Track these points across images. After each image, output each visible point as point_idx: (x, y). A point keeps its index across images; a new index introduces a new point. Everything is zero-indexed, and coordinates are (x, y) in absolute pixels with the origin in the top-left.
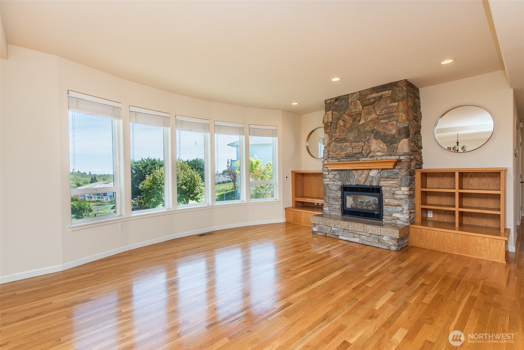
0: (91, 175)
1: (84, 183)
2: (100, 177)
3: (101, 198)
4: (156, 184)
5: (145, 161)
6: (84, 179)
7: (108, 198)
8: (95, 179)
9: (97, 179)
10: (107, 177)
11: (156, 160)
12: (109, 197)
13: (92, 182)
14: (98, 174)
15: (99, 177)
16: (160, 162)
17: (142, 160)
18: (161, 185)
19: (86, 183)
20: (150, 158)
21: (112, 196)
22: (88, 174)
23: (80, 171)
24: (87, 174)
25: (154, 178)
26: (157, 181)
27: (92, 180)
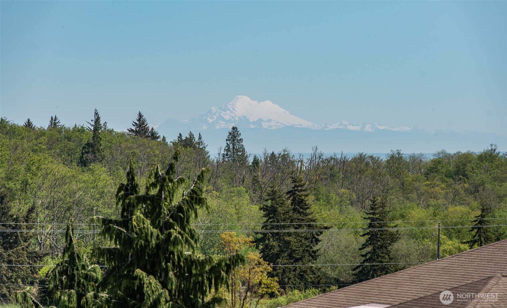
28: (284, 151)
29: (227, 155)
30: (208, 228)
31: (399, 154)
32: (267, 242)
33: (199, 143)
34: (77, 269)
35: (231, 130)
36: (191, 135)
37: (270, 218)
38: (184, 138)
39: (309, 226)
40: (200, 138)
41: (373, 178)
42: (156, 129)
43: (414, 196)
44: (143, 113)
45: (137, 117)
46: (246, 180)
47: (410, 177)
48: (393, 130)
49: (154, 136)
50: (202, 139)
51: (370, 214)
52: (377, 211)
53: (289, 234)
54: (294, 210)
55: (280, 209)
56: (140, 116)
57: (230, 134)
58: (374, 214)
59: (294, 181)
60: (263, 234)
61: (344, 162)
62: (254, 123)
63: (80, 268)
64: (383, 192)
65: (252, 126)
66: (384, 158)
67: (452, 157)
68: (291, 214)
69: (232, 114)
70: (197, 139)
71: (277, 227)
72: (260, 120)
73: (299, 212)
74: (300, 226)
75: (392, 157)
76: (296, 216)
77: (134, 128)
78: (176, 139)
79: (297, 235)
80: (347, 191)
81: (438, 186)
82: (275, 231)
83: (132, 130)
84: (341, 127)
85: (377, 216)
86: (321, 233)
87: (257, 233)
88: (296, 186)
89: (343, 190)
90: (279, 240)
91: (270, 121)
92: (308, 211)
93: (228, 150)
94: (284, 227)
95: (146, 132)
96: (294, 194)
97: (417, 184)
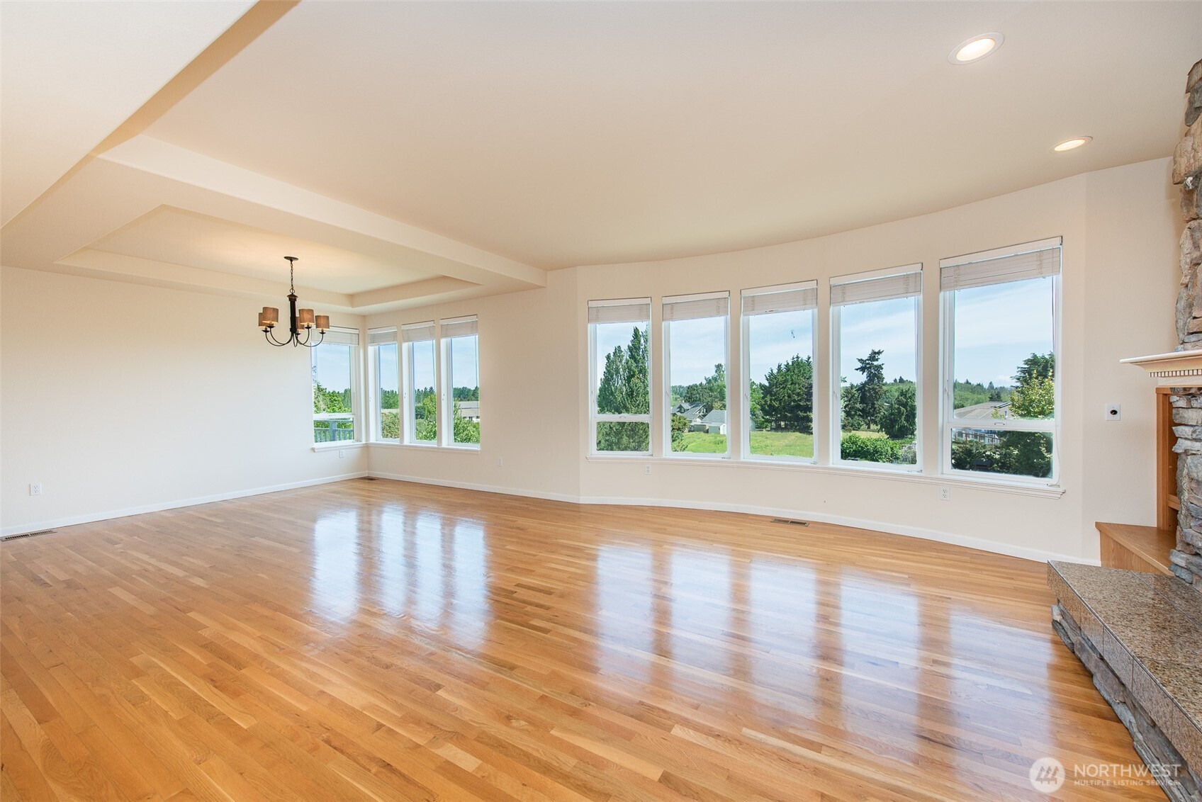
24: (984, 386)
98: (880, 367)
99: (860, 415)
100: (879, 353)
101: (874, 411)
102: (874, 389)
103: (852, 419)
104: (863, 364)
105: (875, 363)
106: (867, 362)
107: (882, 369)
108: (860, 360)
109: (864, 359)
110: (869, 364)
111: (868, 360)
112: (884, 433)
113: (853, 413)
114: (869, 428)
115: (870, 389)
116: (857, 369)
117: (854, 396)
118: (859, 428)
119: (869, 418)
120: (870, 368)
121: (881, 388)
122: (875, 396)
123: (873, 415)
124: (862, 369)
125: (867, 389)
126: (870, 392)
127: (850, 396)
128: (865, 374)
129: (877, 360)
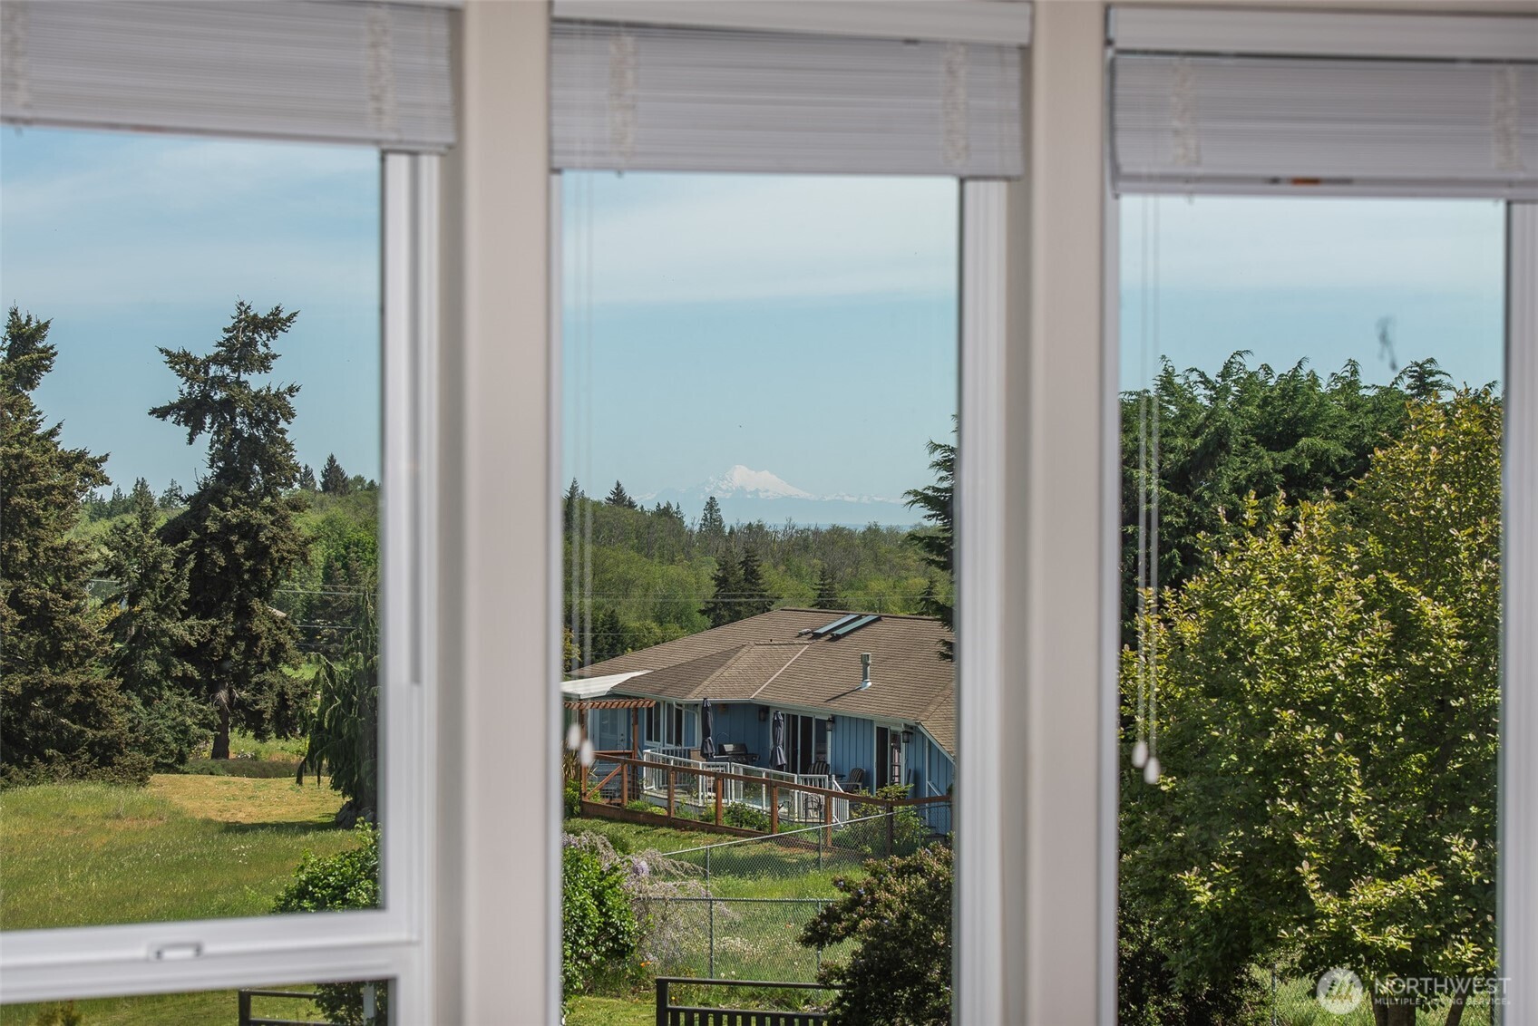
0: (720, 528)
1: (660, 620)
2: (796, 561)
3: (770, 794)
4: (1236, 694)
5: (1201, 394)
6: (659, 574)
7: (829, 795)
8: (752, 575)
9: (771, 575)
10: (857, 563)
11: (1314, 379)
12: (837, 787)
13: (722, 612)
14: (775, 522)
15: (786, 560)
16: (1353, 408)
17: (1167, 383)
18: (1288, 715)
19: (672, 617)
20: (1252, 364)
21: (864, 778)
22: (693, 518)
23: (628, 493)
24: (687, 521)
25: (1221, 626)
26: (1251, 673)
27: (721, 582)
28: (759, 521)
29: (704, 524)
30: (664, 597)
31: (876, 525)
32: (718, 611)
33: (676, 513)
34: (371, 633)
35: (708, 500)
36: (669, 504)
37: (722, 588)
38: (662, 507)
39: (761, 596)
40: (678, 508)
41: (845, 550)
42: (633, 499)
43: (886, 568)
44: (620, 482)
45: (615, 486)
46: (720, 550)
47: (884, 548)
48: (890, 501)
49: (631, 505)
50: (680, 509)
51: (819, 584)
52: (826, 582)
53: (740, 604)
54: (746, 580)
55: (731, 579)
56: (618, 485)
57: (708, 503)
58: (823, 585)
59: (747, 552)
60: (714, 603)
61: (817, 533)
62: (751, 493)
63: (374, 632)
64: (854, 563)
65: (749, 496)
66: (862, 529)
67: (929, 529)
68: (742, 584)
69: (730, 484)
70: (674, 509)
71: (728, 597)
72: (757, 490)
73: (750, 582)
74: (752, 596)
75: (869, 529)
76: (747, 586)
77: (612, 497)
78: (654, 509)
79: (748, 604)
80: (819, 562)
81: (909, 558)
82: (726, 600)
83: (610, 499)
84: (837, 498)
85: (827, 587)
86: (773, 603)
87: (708, 602)
88: (748, 556)
89: (815, 561)
90: (730, 610)
91: (767, 491)
92: (760, 581)
93: (706, 520)
94: (735, 597)
95: (624, 501)
96: (747, 564)
97: (889, 556)
98: (274, 408)
99: (185, 681)
100: (274, 323)
101: (248, 653)
102: (248, 530)
103: (147, 702)
104: (191, 379)
105: (256, 381)
106: (214, 370)
107: (289, 414)
108: (181, 362)
109: (200, 354)
110: (221, 382)
111: (216, 359)
112: (326, 780)
113: (152, 667)
114: (221, 750)
115: (227, 528)
116: (161, 413)
117: (155, 567)
118: (182, 759)
119: (223, 695)
120: (228, 405)
121: (281, 522)
122: (255, 572)
123: (241, 680)
124: (191, 412)
125: (212, 526)
126: (227, 548)
127: (134, 570)
128: (205, 438)
129: (264, 363)
